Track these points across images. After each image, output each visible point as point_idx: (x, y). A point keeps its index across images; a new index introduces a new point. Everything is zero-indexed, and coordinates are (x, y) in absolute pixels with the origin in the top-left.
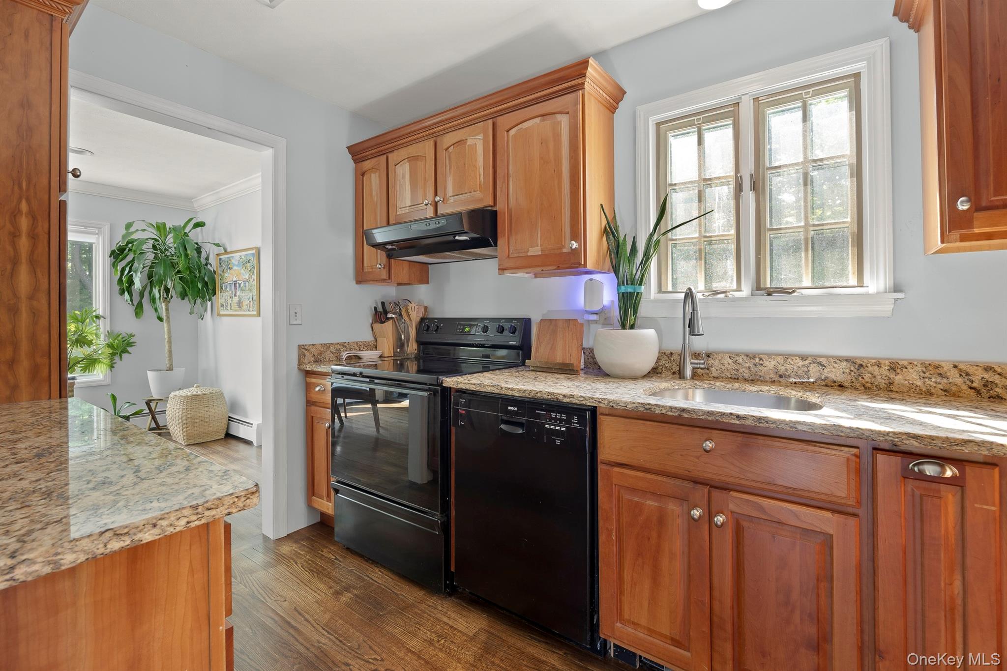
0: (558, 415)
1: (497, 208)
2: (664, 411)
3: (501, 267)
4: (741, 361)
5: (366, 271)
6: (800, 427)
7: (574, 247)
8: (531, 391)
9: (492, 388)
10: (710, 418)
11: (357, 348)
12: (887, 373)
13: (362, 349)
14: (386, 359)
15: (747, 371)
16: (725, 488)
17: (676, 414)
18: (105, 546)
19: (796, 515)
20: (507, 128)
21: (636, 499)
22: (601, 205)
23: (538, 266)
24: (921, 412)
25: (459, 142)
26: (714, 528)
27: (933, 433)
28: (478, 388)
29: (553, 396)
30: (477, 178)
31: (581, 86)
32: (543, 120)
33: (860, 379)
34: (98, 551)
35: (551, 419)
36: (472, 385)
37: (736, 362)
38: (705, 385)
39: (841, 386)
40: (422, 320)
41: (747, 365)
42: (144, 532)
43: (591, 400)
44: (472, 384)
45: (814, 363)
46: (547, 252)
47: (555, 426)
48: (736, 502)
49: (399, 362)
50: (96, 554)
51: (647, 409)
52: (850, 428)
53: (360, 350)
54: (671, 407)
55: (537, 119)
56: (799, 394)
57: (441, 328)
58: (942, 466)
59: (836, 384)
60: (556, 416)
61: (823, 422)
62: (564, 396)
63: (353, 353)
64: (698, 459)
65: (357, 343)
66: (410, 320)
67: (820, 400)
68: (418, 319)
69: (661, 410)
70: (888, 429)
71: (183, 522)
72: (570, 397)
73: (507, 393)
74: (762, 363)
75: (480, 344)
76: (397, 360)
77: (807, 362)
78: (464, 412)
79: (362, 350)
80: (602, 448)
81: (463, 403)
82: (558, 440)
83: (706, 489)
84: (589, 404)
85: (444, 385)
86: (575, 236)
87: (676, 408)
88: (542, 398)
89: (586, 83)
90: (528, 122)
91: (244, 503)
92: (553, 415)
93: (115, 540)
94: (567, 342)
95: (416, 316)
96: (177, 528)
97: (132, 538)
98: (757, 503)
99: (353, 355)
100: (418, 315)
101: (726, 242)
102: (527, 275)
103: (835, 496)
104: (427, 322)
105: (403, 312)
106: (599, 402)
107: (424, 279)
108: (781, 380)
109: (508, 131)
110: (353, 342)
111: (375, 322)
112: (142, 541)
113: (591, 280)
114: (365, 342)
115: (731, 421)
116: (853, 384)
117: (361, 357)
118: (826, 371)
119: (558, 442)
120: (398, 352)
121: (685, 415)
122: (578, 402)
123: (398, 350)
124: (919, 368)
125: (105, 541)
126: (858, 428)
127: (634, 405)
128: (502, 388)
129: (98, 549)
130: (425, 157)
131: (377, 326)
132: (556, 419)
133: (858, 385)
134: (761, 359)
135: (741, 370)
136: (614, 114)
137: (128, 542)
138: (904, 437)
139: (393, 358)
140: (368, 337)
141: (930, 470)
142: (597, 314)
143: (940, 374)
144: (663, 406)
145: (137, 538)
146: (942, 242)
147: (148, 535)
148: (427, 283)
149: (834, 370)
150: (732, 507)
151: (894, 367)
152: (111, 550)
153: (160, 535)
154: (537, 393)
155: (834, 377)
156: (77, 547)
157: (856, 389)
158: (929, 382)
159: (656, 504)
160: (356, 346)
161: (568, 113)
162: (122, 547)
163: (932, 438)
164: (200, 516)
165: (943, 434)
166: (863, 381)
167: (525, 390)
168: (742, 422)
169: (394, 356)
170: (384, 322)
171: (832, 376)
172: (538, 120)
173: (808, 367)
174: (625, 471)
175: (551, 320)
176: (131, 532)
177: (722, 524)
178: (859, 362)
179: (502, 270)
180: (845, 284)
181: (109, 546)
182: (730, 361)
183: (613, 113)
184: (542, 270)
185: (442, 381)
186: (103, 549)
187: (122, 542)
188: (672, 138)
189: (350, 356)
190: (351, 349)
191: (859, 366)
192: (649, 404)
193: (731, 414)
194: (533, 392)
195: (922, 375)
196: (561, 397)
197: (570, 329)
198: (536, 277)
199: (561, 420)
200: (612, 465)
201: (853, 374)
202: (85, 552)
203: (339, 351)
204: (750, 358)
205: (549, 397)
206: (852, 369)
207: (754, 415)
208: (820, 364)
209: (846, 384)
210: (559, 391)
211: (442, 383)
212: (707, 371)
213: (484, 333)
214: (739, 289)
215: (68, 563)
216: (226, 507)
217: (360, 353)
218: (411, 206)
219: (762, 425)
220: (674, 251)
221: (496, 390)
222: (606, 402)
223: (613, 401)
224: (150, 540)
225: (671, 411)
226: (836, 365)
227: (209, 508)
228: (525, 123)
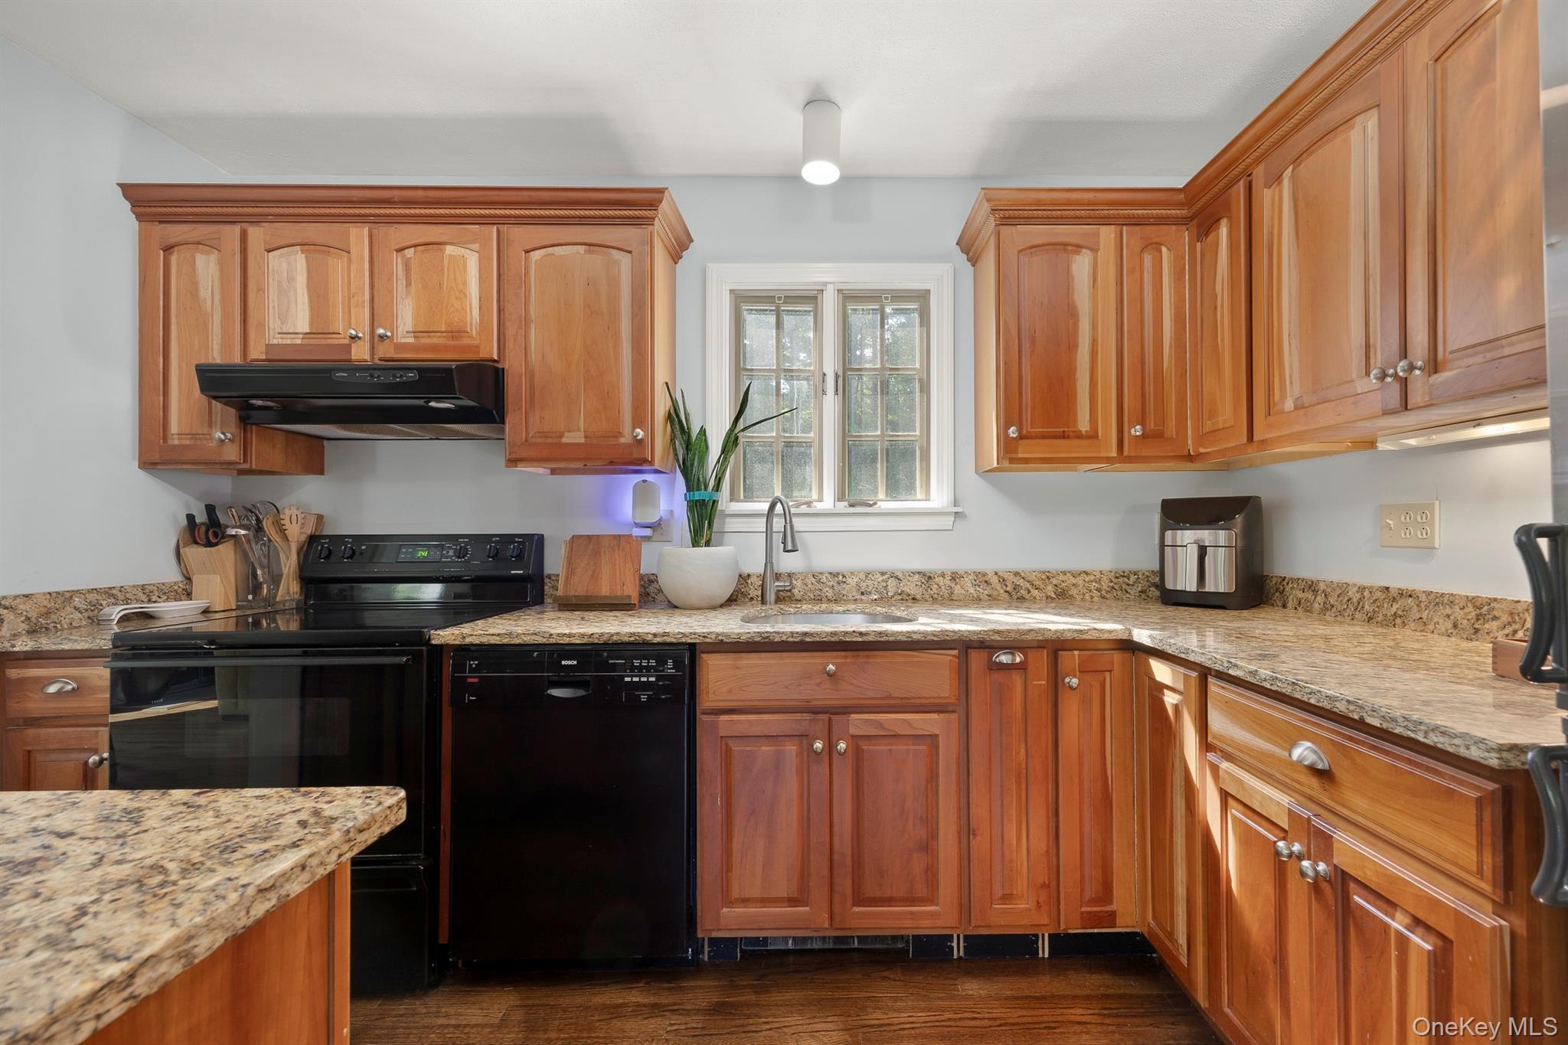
0: (643, 661)
1: (506, 365)
2: (784, 638)
3: (514, 456)
4: (824, 580)
5: (176, 442)
6: (915, 637)
7: (640, 437)
8: (602, 634)
9: (533, 637)
10: (833, 639)
11: (144, 598)
12: (949, 583)
13: (154, 598)
14: (217, 616)
15: (830, 591)
16: (845, 710)
17: (798, 640)
18: (248, 912)
19: (908, 723)
20: (528, 247)
21: (748, 748)
22: (667, 383)
23: (580, 459)
24: (985, 613)
25: (428, 244)
26: (835, 756)
27: (1008, 628)
28: (507, 640)
29: (637, 638)
30: (466, 312)
31: (649, 221)
32: (590, 252)
33: (929, 590)
34: (240, 922)
35: (633, 668)
36: (494, 637)
37: (819, 581)
38: (792, 609)
39: (914, 599)
40: (313, 539)
41: (831, 584)
42: (292, 881)
43: (693, 636)
44: (493, 635)
45: (892, 577)
46: (594, 441)
47: (640, 676)
48: (858, 723)
49: (250, 620)
50: (237, 929)
51: (764, 638)
52: (953, 631)
53: (150, 601)
54: (792, 633)
55: (580, 246)
56: (884, 609)
57: (361, 554)
58: (1013, 654)
59: (910, 597)
60: (641, 663)
61: (933, 629)
62: (655, 635)
63: (134, 607)
64: (819, 686)
65: (143, 588)
66: (286, 538)
67: (906, 613)
68: (303, 538)
69: (781, 637)
70: (980, 629)
71: (334, 857)
72: (664, 636)
73: (562, 642)
74: (844, 580)
75: (452, 577)
76: (248, 615)
77: (886, 576)
78: (476, 680)
79: (155, 602)
80: (704, 696)
81: (474, 666)
82: (643, 695)
83: (825, 717)
84: (690, 641)
85: (433, 642)
86: (638, 422)
87: (797, 633)
88: (620, 642)
89: (657, 219)
90: (563, 247)
91: (397, 816)
92: (636, 663)
93: (260, 900)
94: (617, 566)
95: (297, 533)
96: (328, 867)
97: (278, 893)
98: (876, 721)
99: (133, 613)
100: (302, 531)
101: (804, 445)
102: (541, 470)
103: (941, 698)
104: (325, 543)
105: (267, 524)
106: (703, 637)
107: (315, 465)
108: (863, 597)
109: (527, 252)
110: (134, 586)
111: (186, 545)
112: (288, 896)
113: (644, 481)
114: (163, 584)
115: (854, 640)
116: (924, 596)
117: (157, 615)
118: (901, 585)
119: (644, 698)
120: (249, 601)
121: (808, 639)
122: (674, 641)
123: (250, 597)
124: (971, 577)
125: (248, 905)
126: (959, 631)
127: (749, 636)
128: (551, 635)
129: (239, 919)
130: (349, 253)
131: (195, 554)
132: (640, 668)
133: (927, 596)
134: (844, 576)
135: (825, 590)
136: (677, 266)
137: (274, 902)
138: (991, 633)
139: (234, 614)
140: (171, 575)
141: (1005, 659)
142: (650, 527)
143: (986, 582)
144: (783, 633)
145: (283, 892)
146: (998, 464)
147: (297, 885)
148: (322, 472)
149: (908, 583)
150: (853, 731)
151: (955, 577)
152: (255, 918)
153: (309, 882)
154: (612, 635)
155: (908, 591)
156: (214, 922)
157: (927, 601)
158: (978, 589)
159: (772, 748)
160: (141, 594)
161: (630, 252)
162: (268, 911)
163: (1009, 631)
164: (352, 843)
165: (1015, 628)
166: (932, 593)
167: (592, 634)
168: (865, 638)
169: (238, 608)
170: (216, 544)
171: (907, 589)
172: (581, 249)
173: (887, 582)
174: (735, 717)
175: (589, 537)
176: (278, 884)
177: (845, 750)
178: (928, 574)
179: (513, 462)
180: (914, 498)
181: (252, 912)
182: (814, 580)
183: (676, 263)
184: (585, 465)
185: (429, 637)
186: (246, 918)
187: (267, 902)
188: (745, 312)
189: (124, 615)
190: (127, 601)
191: (928, 577)
192: (766, 632)
193: (854, 632)
194: (606, 635)
195: (974, 582)
196: (650, 637)
197: (621, 547)
198: (552, 474)
199: (648, 668)
200: (716, 714)
201: (923, 586)
202: (223, 927)
203: (97, 606)
204: (834, 575)
205: (632, 639)
206: (923, 581)
207: (875, 630)
208: (897, 578)
209: (918, 597)
210: (646, 630)
211: (429, 639)
212: (789, 594)
213: (459, 557)
214: (820, 500)
215: (203, 951)
216: (378, 824)
217: (151, 608)
218: (307, 334)
219: (882, 639)
220: (747, 451)
221: (541, 639)
222: (713, 636)
223: (722, 634)
224: (298, 892)
225: (793, 636)
226: (910, 579)
227: (361, 829)
228: (560, 247)
